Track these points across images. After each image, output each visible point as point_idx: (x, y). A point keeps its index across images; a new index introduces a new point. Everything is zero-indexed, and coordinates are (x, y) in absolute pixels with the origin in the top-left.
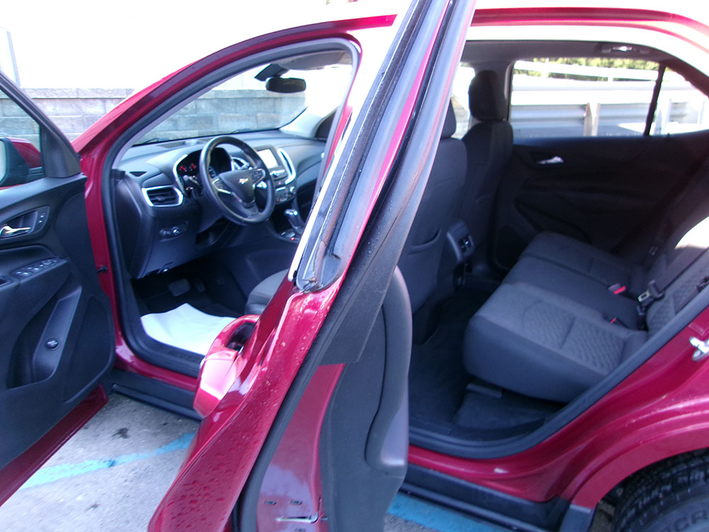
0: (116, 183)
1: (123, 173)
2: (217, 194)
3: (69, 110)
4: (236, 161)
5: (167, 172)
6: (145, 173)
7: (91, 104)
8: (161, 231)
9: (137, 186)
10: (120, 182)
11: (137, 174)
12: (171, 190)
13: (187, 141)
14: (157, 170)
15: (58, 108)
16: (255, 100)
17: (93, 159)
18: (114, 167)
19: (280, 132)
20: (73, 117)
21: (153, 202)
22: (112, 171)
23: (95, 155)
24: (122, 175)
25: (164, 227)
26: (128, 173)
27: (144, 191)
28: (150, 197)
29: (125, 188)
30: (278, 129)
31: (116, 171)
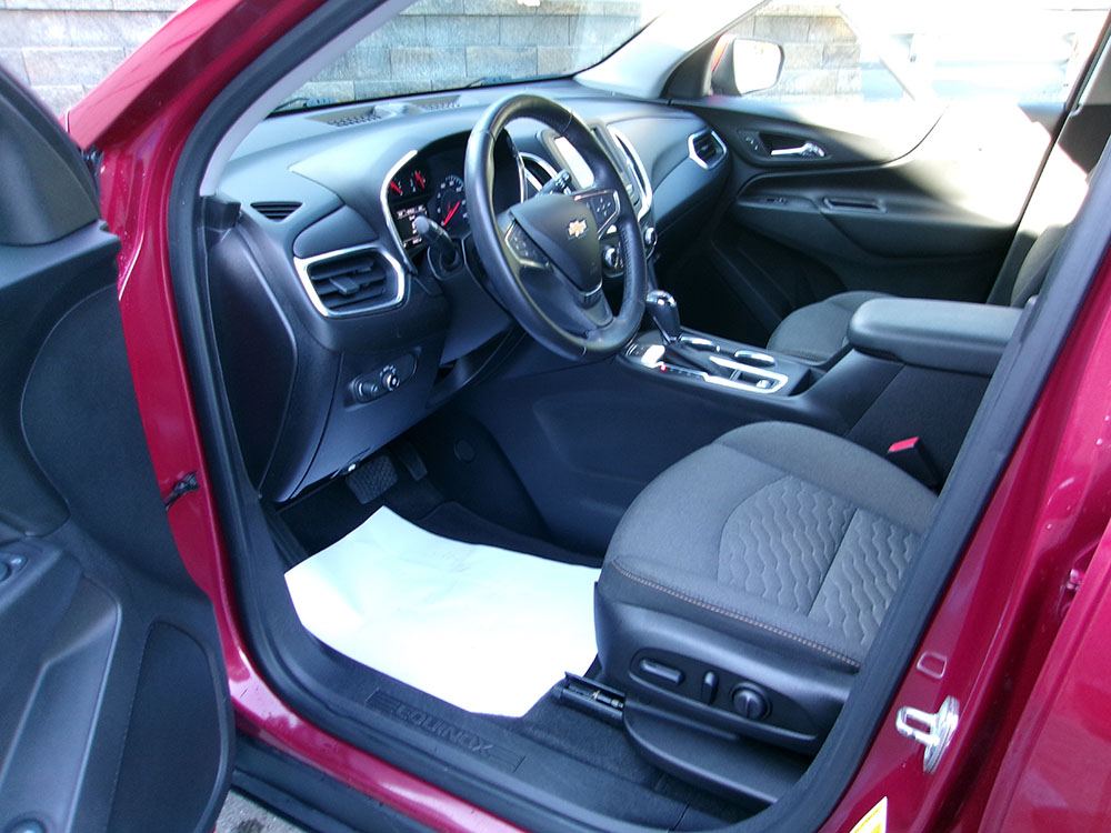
0: (213, 240)
1: (234, 207)
2: (516, 271)
3: (96, 36)
4: (530, 164)
5: (358, 203)
6: (297, 205)
7: (138, 23)
8: (352, 385)
9: (280, 251)
10: (226, 235)
11: (276, 210)
12: (374, 256)
13: (378, 106)
14: (327, 198)
15: (73, 30)
16: (463, 19)
17: (140, 165)
18: (205, 191)
19: (577, 85)
20: (105, 49)
21: (323, 298)
22: (198, 200)
23: (146, 150)
24: (231, 214)
25: (357, 371)
26: (246, 209)
27: (302, 265)
28: (316, 284)
29: (238, 254)
30: (570, 77)
31: (211, 201)
